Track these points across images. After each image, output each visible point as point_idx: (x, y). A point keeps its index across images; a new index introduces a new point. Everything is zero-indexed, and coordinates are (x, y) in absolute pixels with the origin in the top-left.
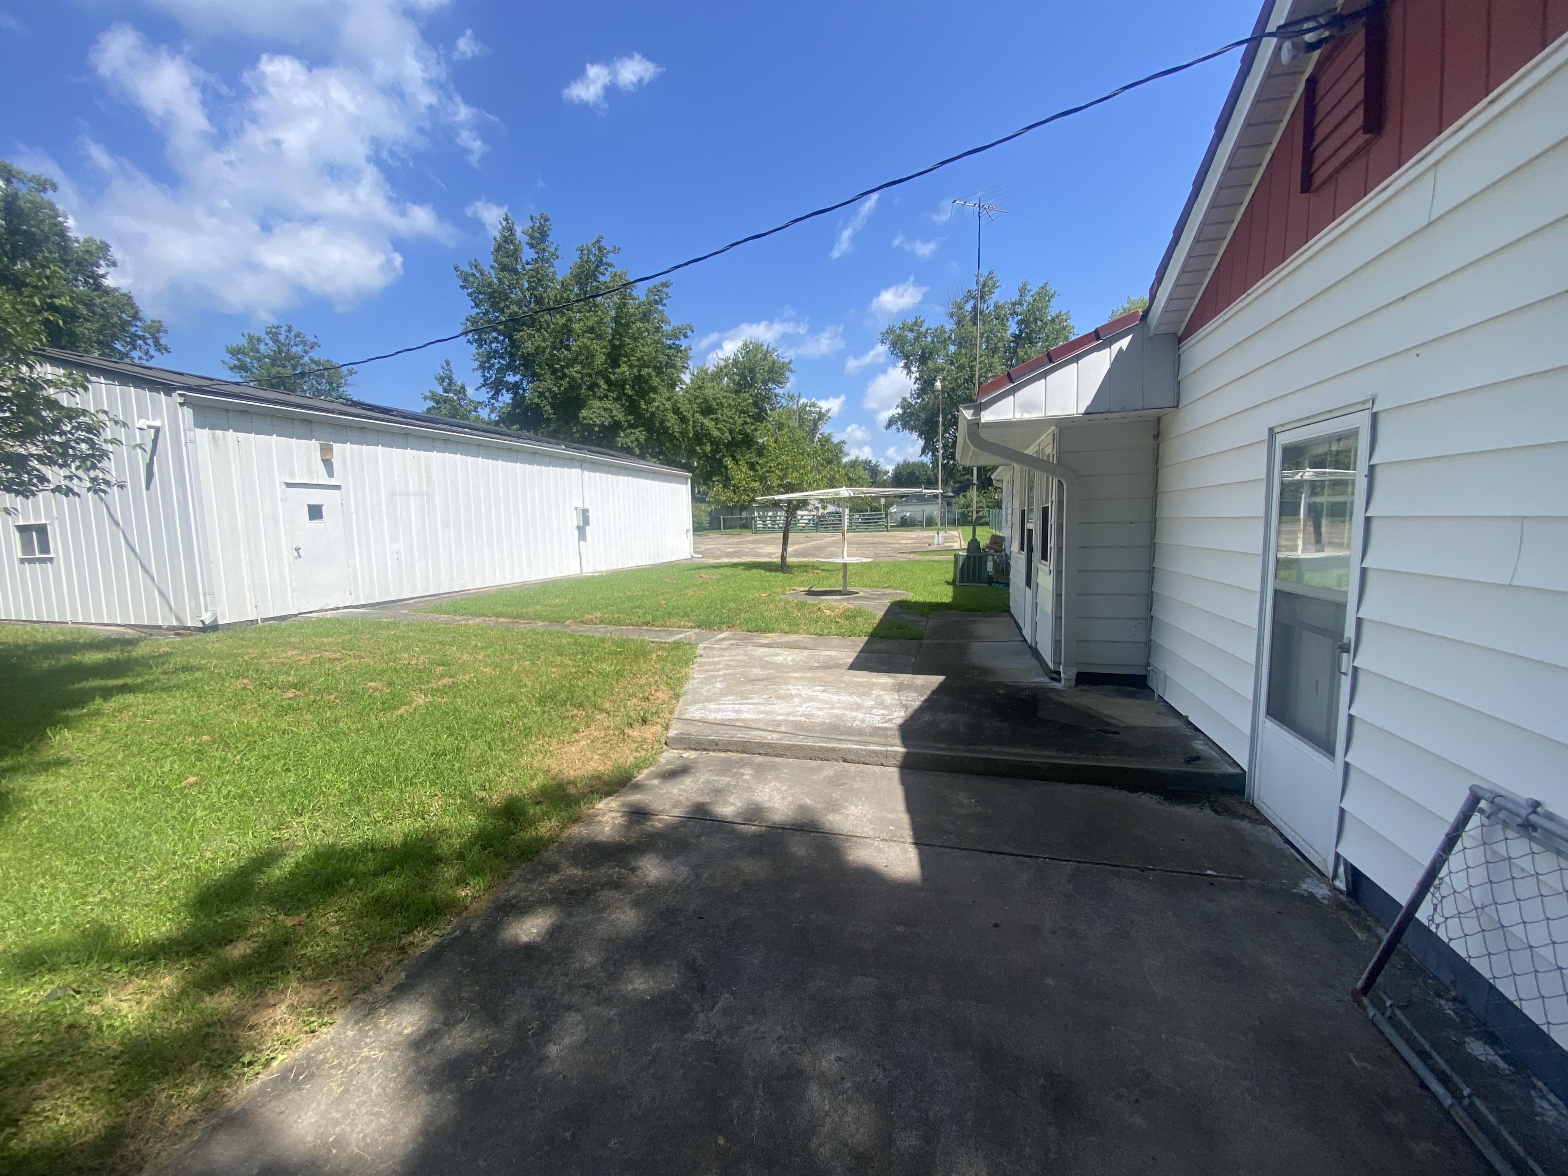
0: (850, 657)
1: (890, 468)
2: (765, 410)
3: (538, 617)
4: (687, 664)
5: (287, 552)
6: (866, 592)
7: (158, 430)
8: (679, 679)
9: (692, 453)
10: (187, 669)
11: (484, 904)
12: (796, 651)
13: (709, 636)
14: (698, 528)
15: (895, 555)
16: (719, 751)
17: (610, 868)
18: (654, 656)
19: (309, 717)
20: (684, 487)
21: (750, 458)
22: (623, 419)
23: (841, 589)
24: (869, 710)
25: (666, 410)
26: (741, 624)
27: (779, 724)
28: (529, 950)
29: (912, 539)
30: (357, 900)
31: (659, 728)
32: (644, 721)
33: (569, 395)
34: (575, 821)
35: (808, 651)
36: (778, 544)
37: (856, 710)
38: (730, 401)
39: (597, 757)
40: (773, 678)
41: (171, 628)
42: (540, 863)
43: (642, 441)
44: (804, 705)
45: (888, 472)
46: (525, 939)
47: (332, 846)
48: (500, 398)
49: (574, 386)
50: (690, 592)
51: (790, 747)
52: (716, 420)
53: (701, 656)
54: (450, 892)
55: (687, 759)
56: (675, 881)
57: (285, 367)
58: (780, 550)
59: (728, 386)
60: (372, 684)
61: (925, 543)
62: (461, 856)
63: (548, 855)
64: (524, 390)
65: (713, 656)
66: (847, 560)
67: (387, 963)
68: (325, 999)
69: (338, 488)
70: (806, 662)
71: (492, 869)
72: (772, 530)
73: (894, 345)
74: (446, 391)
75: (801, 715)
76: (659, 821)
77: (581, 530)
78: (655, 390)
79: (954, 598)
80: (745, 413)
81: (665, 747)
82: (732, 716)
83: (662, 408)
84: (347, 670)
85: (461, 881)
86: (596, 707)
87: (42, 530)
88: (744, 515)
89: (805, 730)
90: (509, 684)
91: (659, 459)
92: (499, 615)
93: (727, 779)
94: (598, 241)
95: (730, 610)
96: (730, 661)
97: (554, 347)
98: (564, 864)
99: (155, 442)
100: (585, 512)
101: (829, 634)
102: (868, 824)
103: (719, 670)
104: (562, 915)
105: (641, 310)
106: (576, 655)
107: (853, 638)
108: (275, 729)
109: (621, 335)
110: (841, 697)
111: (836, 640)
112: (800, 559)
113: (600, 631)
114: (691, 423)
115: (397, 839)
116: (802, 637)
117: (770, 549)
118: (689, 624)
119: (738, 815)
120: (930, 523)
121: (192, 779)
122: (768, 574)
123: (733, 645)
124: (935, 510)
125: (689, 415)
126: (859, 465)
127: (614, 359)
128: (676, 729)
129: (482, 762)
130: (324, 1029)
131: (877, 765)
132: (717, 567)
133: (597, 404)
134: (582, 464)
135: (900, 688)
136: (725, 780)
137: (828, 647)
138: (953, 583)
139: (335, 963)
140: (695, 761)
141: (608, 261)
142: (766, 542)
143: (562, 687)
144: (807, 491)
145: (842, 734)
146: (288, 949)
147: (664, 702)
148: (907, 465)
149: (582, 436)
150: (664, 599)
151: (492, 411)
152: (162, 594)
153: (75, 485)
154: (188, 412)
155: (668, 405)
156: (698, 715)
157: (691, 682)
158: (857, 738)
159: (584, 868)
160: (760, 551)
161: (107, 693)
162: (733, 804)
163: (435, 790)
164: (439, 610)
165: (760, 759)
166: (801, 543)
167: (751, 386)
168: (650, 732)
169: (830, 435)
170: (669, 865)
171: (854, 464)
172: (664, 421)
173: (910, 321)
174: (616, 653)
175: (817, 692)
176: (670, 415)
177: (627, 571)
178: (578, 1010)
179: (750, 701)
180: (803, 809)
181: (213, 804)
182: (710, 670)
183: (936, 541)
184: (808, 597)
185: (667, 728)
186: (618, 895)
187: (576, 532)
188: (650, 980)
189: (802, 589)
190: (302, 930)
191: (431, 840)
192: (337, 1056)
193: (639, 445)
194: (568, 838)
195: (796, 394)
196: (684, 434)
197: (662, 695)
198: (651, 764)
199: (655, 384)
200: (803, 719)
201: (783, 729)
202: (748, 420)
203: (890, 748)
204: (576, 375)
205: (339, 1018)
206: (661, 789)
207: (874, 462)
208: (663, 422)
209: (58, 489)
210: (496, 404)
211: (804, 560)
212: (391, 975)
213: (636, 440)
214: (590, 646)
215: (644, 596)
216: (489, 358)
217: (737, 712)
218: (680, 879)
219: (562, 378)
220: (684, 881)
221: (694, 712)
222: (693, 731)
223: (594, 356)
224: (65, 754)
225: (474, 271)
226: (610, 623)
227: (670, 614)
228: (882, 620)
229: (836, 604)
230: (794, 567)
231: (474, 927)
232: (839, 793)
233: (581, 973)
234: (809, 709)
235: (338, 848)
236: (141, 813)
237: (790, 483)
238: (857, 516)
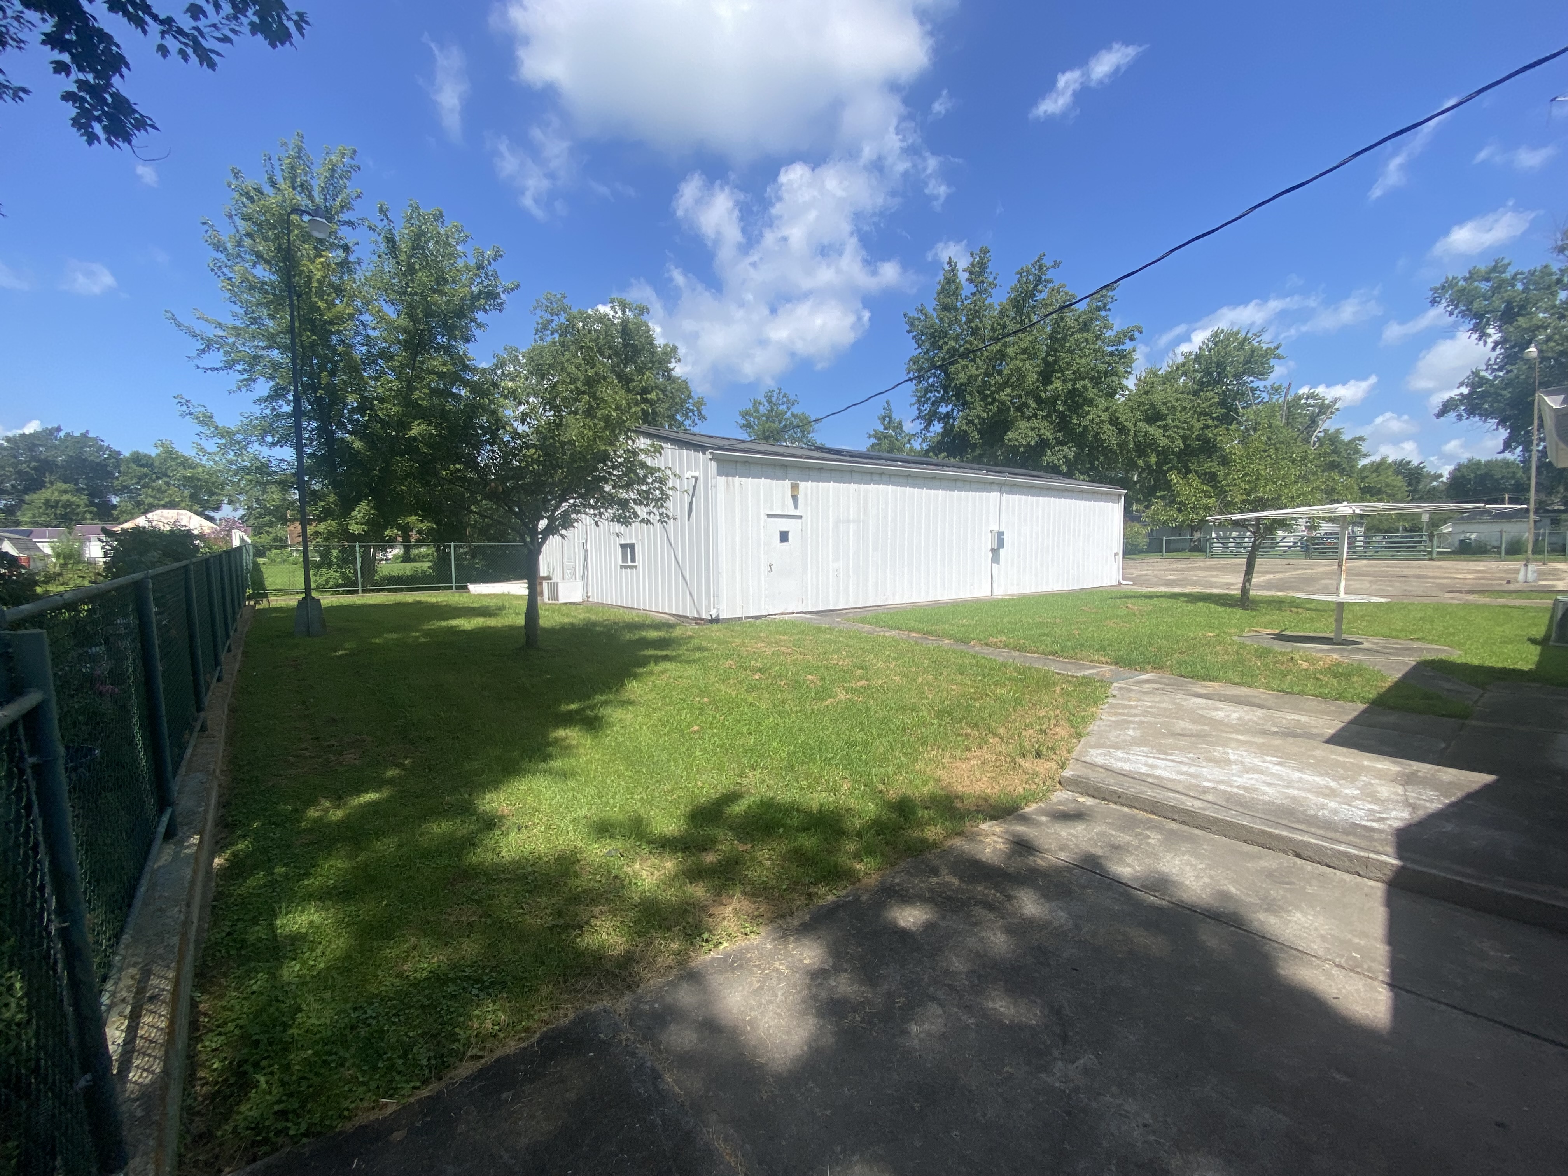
0: (1332, 726)
1: (1446, 471)
2: (1236, 409)
3: (945, 635)
4: (1095, 703)
5: (764, 568)
6: (1377, 643)
7: (696, 479)
8: (1083, 717)
9: (1131, 465)
10: (700, 649)
11: (873, 880)
12: (1246, 708)
13: (1127, 675)
14: (1131, 550)
15: (1440, 594)
16: (1122, 805)
17: (986, 888)
18: (1058, 689)
19: (767, 696)
20: (1116, 505)
21: (1210, 467)
22: (1051, 437)
23: (1332, 635)
24: (1349, 801)
25: (1102, 422)
26: (1171, 667)
27: (1206, 791)
28: (904, 935)
29: (1479, 572)
30: (783, 847)
31: (1053, 765)
32: (1038, 755)
33: (997, 418)
34: (959, 834)
35: (1264, 711)
36: (1239, 572)
37: (1325, 796)
38: (1185, 404)
39: (985, 779)
40: (1205, 736)
41: (694, 619)
42: (923, 862)
43: (1071, 457)
44: (1246, 776)
45: (1441, 476)
46: (902, 923)
47: (772, 799)
48: (932, 428)
49: (1003, 409)
50: (1111, 624)
51: (1216, 821)
52: (1166, 428)
53: (1114, 696)
54: (848, 862)
55: (1083, 804)
56: (1051, 923)
57: (774, 422)
58: (1241, 580)
59: (1185, 386)
60: (810, 677)
61: (1501, 579)
62: (859, 835)
63: (931, 856)
64: (954, 419)
65: (1130, 700)
66: (1343, 597)
67: (798, 903)
68: (756, 913)
69: (800, 517)
70: (1258, 724)
71: (882, 855)
72: (1236, 555)
73: (1454, 302)
74: (885, 428)
75: (1238, 787)
76: (1043, 858)
77: (995, 552)
78: (1090, 403)
79: (1539, 664)
80: (1206, 415)
81: (1058, 786)
82: (1143, 769)
83: (1097, 420)
84: (794, 663)
85: (857, 856)
86: (990, 730)
87: (632, 547)
88: (1197, 535)
89: (1242, 805)
90: (913, 693)
91: (1089, 476)
92: (911, 630)
93: (1128, 838)
94: (1040, 260)
95: (1160, 649)
96: (1150, 707)
97: (987, 374)
98: (944, 870)
99: (695, 487)
100: (1000, 535)
101: (1301, 693)
102: (1318, 940)
103: (1135, 716)
104: (936, 915)
105: (1081, 320)
106: (977, 676)
107: (1341, 702)
108: (745, 701)
109: (1056, 350)
110: (1304, 776)
111: (1312, 703)
112: (1273, 593)
113: (1002, 656)
114: (1132, 433)
115: (815, 807)
116: (1258, 693)
117: (1228, 578)
118: (1104, 660)
119: (1136, 879)
120: (1515, 550)
121: (696, 728)
122: (1220, 609)
123: (1157, 689)
124: (1525, 531)
125: (1130, 425)
126: (1387, 468)
127: (1046, 377)
128: (1072, 770)
129: (884, 760)
130: (753, 936)
131: (1349, 872)
132: (1150, 596)
133: (1025, 424)
134: (1002, 487)
135: (1409, 780)
136: (1124, 838)
137: (1296, 709)
138: (1543, 642)
139: (765, 889)
140: (1090, 808)
141: (1047, 277)
142: (1224, 569)
143: (959, 704)
144: (1286, 507)
145: (1298, 821)
146: (738, 867)
147: (1062, 739)
148: (1474, 465)
149: (1006, 457)
150: (1078, 629)
151: (924, 441)
152: (691, 594)
153: (651, 518)
154: (714, 464)
155: (1105, 416)
156: (1100, 760)
157: (1098, 723)
158: (1321, 832)
159: (961, 879)
160: (1214, 580)
161: (658, 659)
162: (1130, 866)
163: (846, 774)
164: (864, 621)
165: (1174, 826)
166: (1278, 572)
167: (1217, 382)
168: (1043, 767)
169: (1338, 432)
170: (1047, 905)
171: (1379, 467)
172: (1098, 433)
173: (1483, 267)
174: (1016, 680)
175: (1270, 764)
176: (1107, 427)
177: (1040, 596)
178: (940, 1005)
179: (1169, 757)
180: (1225, 896)
181: (705, 748)
182: (1124, 715)
183: (1521, 577)
184: (1276, 642)
185: (1063, 766)
186: (991, 916)
187: (990, 554)
188: (1012, 1006)
189: (1268, 631)
190: (747, 857)
191: (838, 814)
192: (759, 959)
193: (1067, 461)
194: (951, 847)
195: (1285, 385)
196: (1122, 445)
197: (1062, 731)
198: (1041, 800)
199: (1092, 396)
200: (1241, 792)
201: (1210, 797)
202: (1210, 422)
203: (1372, 855)
204: (1005, 398)
205: (763, 930)
206: (1048, 828)
207: (1415, 463)
208: (1096, 436)
209: (643, 521)
210: (928, 435)
211: (1279, 594)
212: (800, 913)
213: (1064, 457)
214: (992, 669)
215: (1055, 623)
216: (926, 392)
217: (1151, 766)
218: (1057, 924)
219: (992, 403)
220: (1061, 926)
221: (1097, 756)
222: (1094, 776)
223: (1025, 376)
224: (633, 697)
225: (920, 315)
226: (1014, 648)
227: (1082, 645)
228: (1397, 685)
229: (1319, 655)
230: (1261, 602)
231: (864, 898)
232: (1281, 892)
233: (947, 973)
234: (1253, 782)
235: (776, 801)
236: (667, 744)
237: (1261, 498)
238: (1378, 538)
